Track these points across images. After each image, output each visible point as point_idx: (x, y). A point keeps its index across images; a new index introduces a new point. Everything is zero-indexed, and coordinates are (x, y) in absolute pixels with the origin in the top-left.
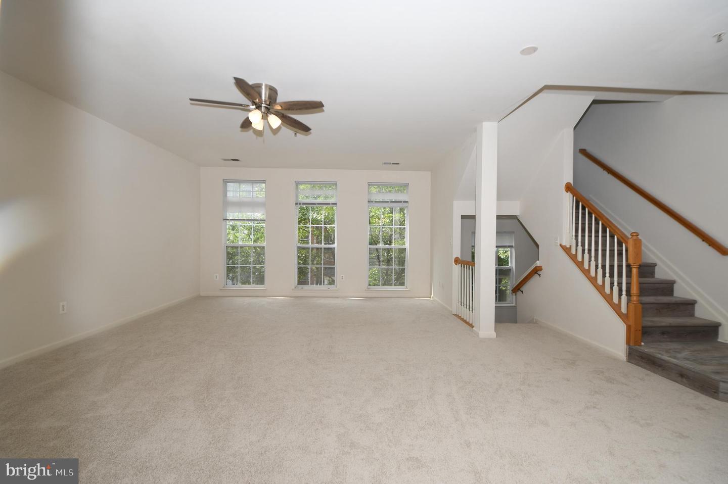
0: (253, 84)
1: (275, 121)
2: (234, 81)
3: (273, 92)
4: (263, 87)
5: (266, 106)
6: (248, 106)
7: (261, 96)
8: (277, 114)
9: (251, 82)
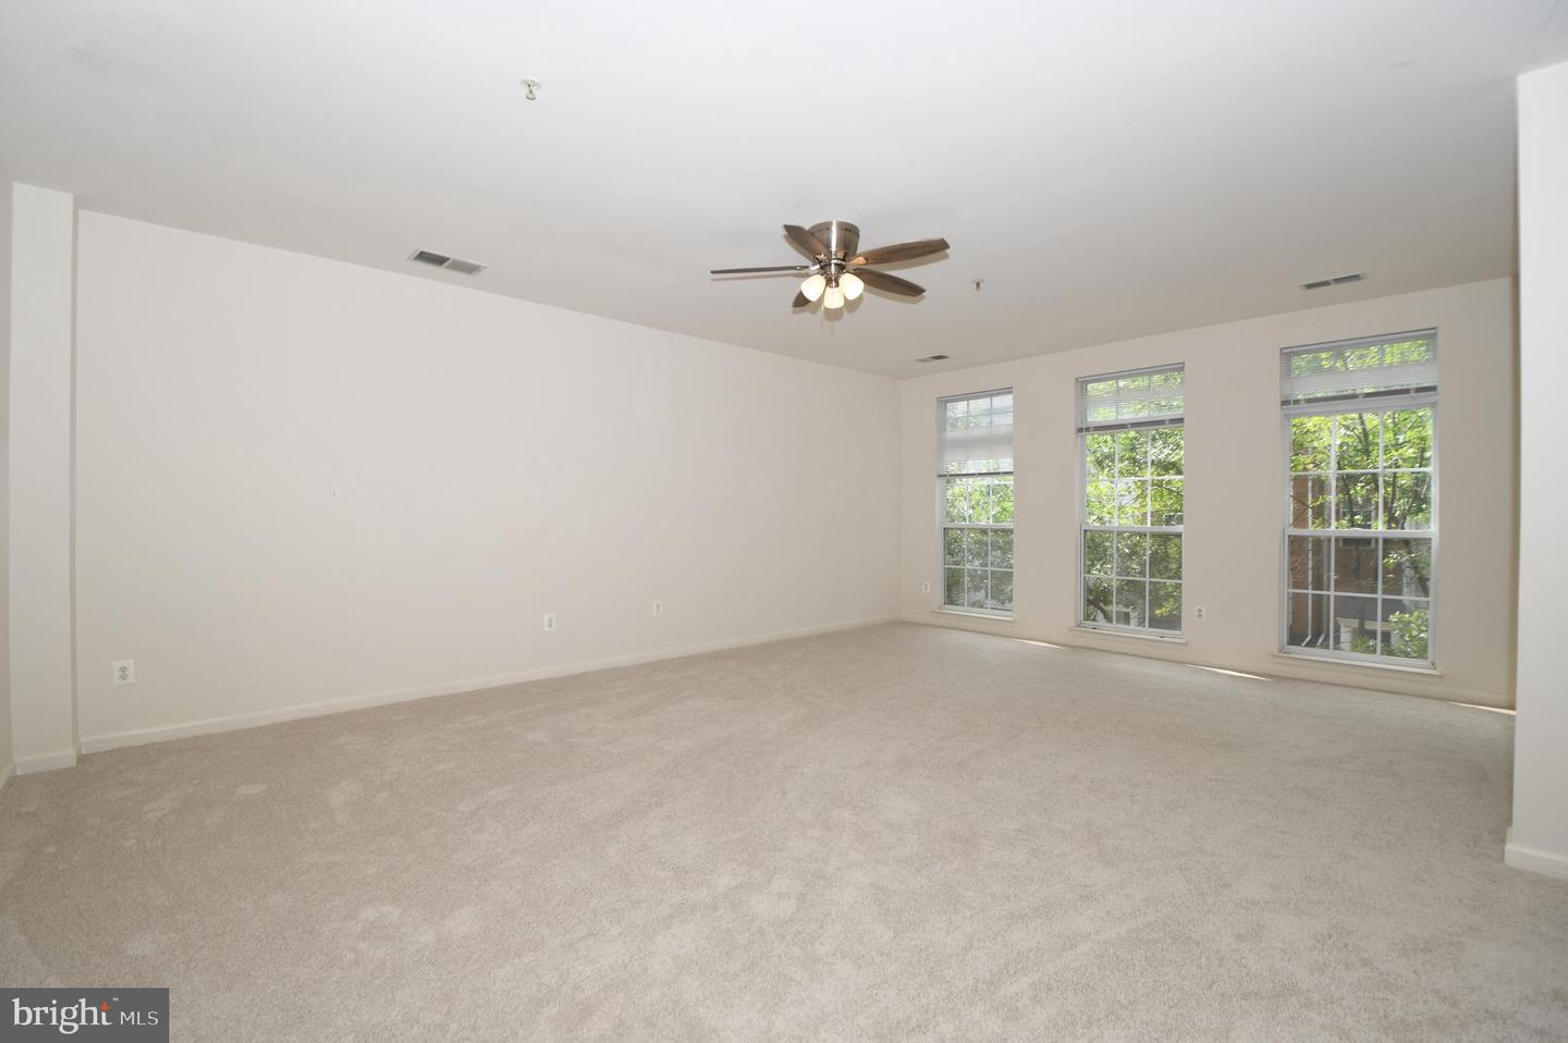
0: (813, 228)
1: (852, 286)
2: (784, 232)
3: (850, 234)
4: (834, 229)
5: (839, 262)
6: (807, 267)
7: (828, 246)
8: (859, 273)
9: (807, 227)
